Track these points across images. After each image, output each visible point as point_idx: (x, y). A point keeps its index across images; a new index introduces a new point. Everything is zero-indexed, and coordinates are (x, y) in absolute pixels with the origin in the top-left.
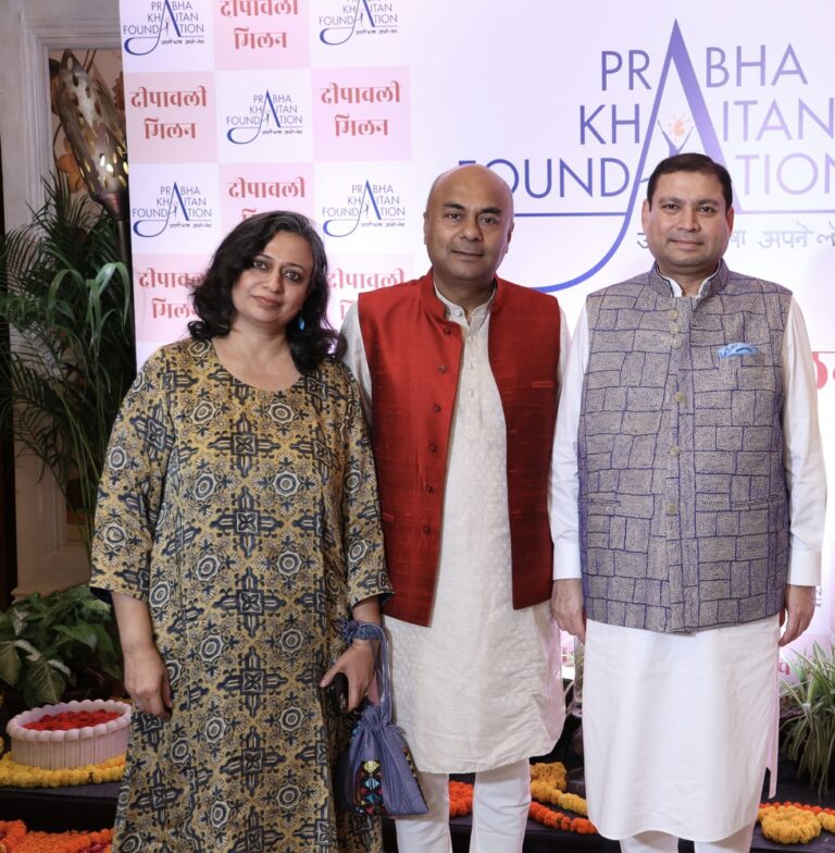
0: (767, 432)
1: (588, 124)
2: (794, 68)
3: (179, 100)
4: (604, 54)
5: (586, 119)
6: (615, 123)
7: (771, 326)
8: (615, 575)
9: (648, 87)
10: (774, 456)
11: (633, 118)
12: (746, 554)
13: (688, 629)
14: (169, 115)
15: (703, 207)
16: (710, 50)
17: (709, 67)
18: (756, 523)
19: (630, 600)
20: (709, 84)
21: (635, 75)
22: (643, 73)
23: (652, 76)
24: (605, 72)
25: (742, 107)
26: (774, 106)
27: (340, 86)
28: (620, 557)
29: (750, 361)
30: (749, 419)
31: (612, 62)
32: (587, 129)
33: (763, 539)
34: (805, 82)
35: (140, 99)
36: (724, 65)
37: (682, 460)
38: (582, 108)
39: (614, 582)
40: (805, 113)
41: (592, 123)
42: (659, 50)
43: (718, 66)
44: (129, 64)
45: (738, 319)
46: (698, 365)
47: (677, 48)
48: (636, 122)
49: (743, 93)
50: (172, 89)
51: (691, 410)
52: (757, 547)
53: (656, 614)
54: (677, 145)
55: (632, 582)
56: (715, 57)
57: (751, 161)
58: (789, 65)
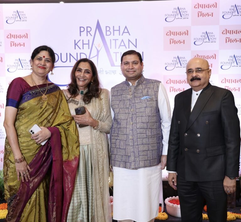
0: (155, 118)
1: (76, 44)
2: (127, 31)
4: (80, 27)
5: (76, 43)
6: (83, 44)
7: (155, 91)
8: (117, 154)
9: (91, 35)
10: (157, 123)
11: (88, 43)
12: (151, 148)
13: (136, 168)
15: (135, 63)
16: (106, 27)
17: (106, 31)
18: (153, 141)
19: (121, 161)
20: (106, 35)
21: (88, 33)
22: (90, 32)
23: (92, 33)
24: (81, 32)
25: (114, 41)
26: (122, 40)
27: (12, 34)
28: (119, 150)
29: (150, 100)
30: (150, 115)
31: (82, 29)
32: (76, 46)
34: (130, 35)
36: (110, 30)
37: (133, 125)
38: (75, 41)
39: (117, 156)
40: (130, 42)
41: (78, 44)
43: (109, 31)
45: (146, 90)
46: (136, 102)
47: (98, 26)
48: (89, 44)
49: (115, 37)
51: (135, 113)
52: (154, 146)
53: (128, 164)
54: (99, 50)
55: (121, 156)
56: (108, 29)
57: (117, 54)
58: (126, 31)
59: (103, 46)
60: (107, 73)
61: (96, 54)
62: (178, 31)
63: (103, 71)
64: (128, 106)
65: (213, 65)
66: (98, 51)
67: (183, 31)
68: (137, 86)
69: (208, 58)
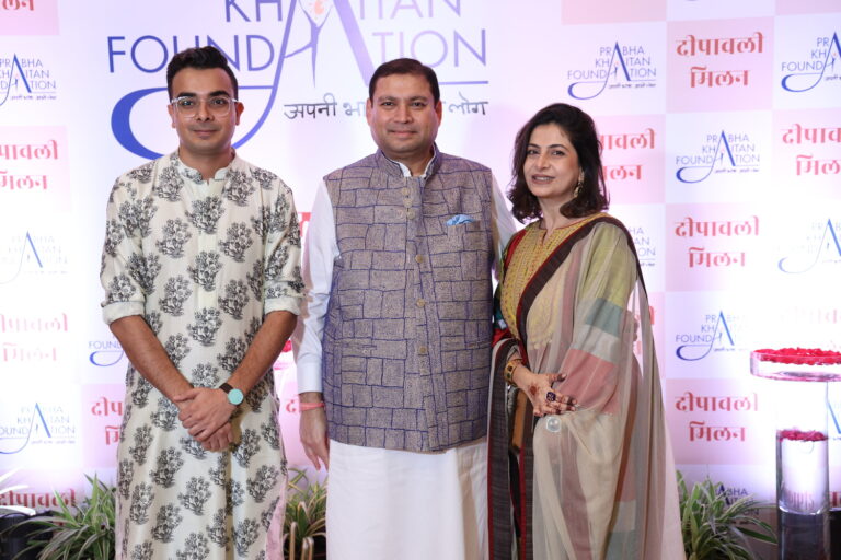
1: (232, 3)
6: (258, 2)
7: (482, 198)
8: (373, 407)
12: (476, 384)
13: (442, 447)
15: (415, 102)
19: (388, 426)
28: (378, 391)
29: (472, 228)
30: (474, 275)
32: (232, 8)
37: (428, 310)
39: (372, 412)
41: (237, 2)
45: (456, 194)
48: (278, 1)
51: (429, 269)
53: (415, 437)
54: (318, 25)
55: (390, 411)
57: (387, 38)
59: (334, 10)
60: (351, 111)
61: (307, 39)
63: (334, 104)
65: (750, 77)
66: (315, 30)
69: (732, 47)
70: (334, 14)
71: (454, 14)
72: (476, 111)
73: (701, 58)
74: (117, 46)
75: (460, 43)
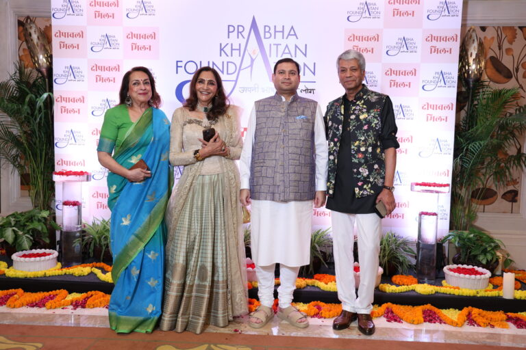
0: (310, 143)
1: (223, 50)
2: (294, 34)
3: (73, 35)
4: (229, 26)
6: (232, 49)
7: (312, 111)
8: (263, 185)
9: (244, 38)
12: (303, 179)
13: (286, 200)
14: (69, 41)
15: (292, 73)
16: (265, 26)
17: (265, 32)
18: (306, 170)
19: (268, 192)
20: (265, 38)
22: (243, 33)
23: (246, 34)
24: (229, 32)
25: (276, 46)
26: (287, 46)
27: (133, 33)
28: (265, 179)
29: (306, 121)
30: (305, 138)
31: (231, 29)
33: (308, 175)
34: (297, 38)
35: (58, 34)
36: (270, 32)
37: (285, 149)
38: (221, 44)
39: (262, 187)
40: (297, 49)
42: (248, 26)
43: (268, 32)
44: (54, 22)
45: (302, 109)
46: (290, 121)
47: (254, 25)
48: (239, 49)
49: (277, 41)
50: (70, 32)
51: (288, 135)
52: (307, 177)
53: (277, 196)
54: (254, 58)
55: (269, 186)
56: (267, 29)
58: (292, 33)
60: (264, 90)
61: (249, 64)
62: (365, 35)
63: (258, 88)
64: (278, 126)
65: (411, 85)
66: (252, 60)
67: (371, 35)
68: (292, 102)
69: (405, 73)
70: (260, 56)
71: (303, 56)
72: (310, 92)
73: (394, 77)
74: (179, 64)
75: (306, 68)
